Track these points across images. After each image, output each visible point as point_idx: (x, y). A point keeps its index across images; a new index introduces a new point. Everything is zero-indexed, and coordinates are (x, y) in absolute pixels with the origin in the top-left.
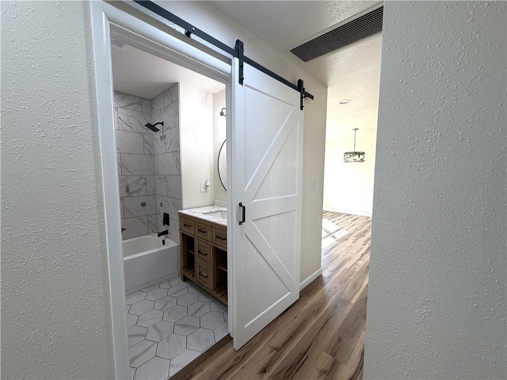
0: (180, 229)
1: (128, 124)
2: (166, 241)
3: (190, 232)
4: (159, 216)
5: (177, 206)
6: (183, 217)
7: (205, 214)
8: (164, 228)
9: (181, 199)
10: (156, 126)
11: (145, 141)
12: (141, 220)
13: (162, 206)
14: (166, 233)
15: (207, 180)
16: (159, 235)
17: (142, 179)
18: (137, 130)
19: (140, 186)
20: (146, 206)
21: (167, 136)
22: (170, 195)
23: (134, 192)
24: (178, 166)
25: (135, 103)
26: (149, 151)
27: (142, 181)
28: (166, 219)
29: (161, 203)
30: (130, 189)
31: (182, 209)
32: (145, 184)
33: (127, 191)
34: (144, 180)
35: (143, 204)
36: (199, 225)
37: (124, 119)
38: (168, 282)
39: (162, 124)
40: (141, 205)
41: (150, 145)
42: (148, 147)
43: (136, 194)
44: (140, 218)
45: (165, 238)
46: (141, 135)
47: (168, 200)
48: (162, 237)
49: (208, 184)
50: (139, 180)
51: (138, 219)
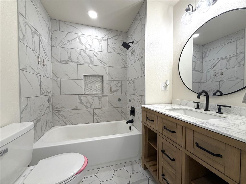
0: (143, 122)
1: (113, 48)
2: (132, 127)
3: (153, 127)
4: (128, 108)
5: (141, 102)
6: (146, 111)
7: (168, 110)
8: (131, 118)
9: (145, 96)
10: (129, 44)
11: (122, 59)
12: (117, 110)
13: (130, 102)
14: (132, 121)
15: (167, 81)
16: (128, 122)
17: (119, 83)
18: (118, 52)
19: (118, 88)
20: (121, 101)
21: (135, 50)
22: (136, 94)
23: (114, 91)
24: (143, 68)
25: (117, 35)
26: (124, 65)
27: (119, 85)
28: (133, 112)
29: (130, 100)
30: (112, 89)
31: (145, 104)
32: (121, 86)
33: (111, 90)
34: (120, 84)
35: (119, 100)
36: (164, 121)
37: (111, 45)
38: (132, 164)
39: (133, 43)
40: (118, 100)
41: (125, 61)
42: (124, 63)
43: (115, 93)
44: (117, 108)
45: (132, 125)
46: (120, 55)
47: (135, 97)
48: (130, 124)
49: (168, 84)
50: (118, 83)
51: (116, 109)
